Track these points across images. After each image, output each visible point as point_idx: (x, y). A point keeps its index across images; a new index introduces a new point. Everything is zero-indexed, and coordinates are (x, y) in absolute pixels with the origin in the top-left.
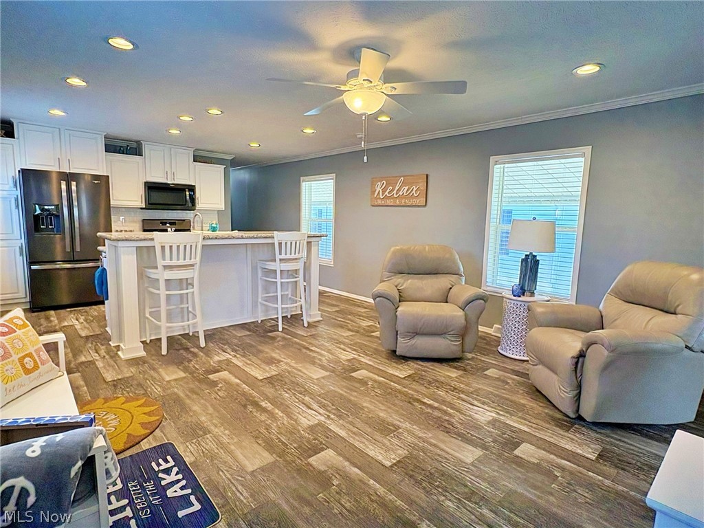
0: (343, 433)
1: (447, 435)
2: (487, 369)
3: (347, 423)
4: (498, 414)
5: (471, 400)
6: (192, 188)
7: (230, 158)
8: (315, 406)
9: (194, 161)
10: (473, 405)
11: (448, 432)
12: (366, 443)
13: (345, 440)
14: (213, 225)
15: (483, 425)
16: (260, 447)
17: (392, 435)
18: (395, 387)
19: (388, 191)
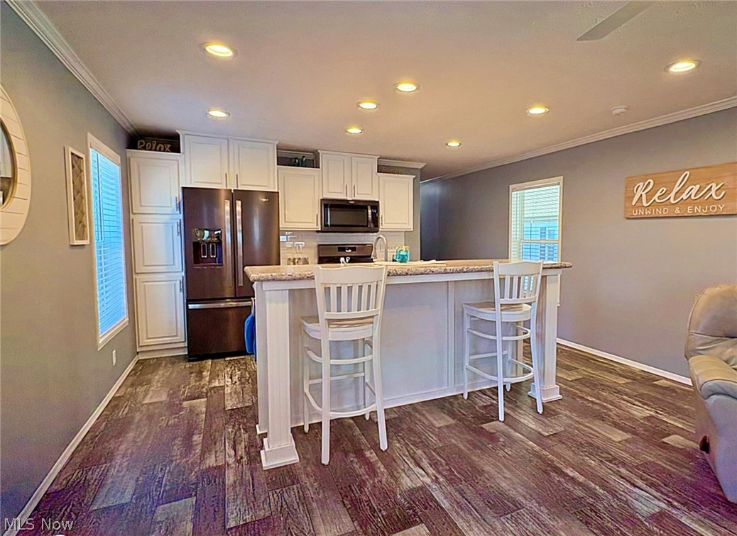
0: (446, 505)
1: (584, 527)
2: (669, 435)
3: (457, 490)
4: (670, 504)
5: (634, 477)
6: (375, 205)
7: (421, 166)
8: (425, 463)
9: (378, 172)
10: (635, 486)
11: (587, 523)
12: (472, 522)
13: (447, 514)
14: (402, 253)
15: (643, 520)
16: (345, 509)
17: (509, 516)
18: (532, 448)
19: (658, 194)
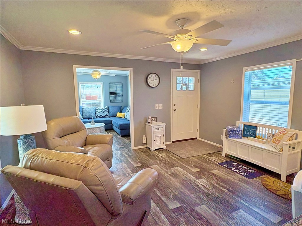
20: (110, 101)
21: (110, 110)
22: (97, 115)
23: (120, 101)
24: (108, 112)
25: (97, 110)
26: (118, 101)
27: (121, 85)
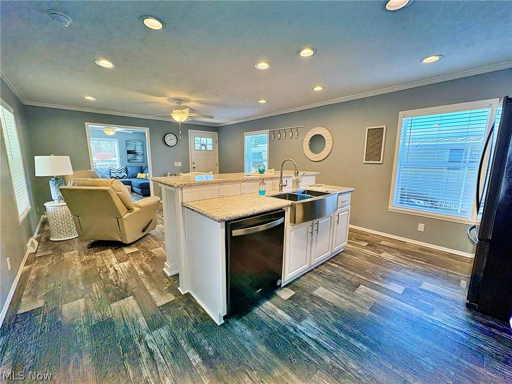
20: (128, 161)
21: (128, 171)
22: (112, 176)
23: (141, 161)
24: (127, 173)
25: (111, 171)
26: (138, 161)
27: (141, 143)
